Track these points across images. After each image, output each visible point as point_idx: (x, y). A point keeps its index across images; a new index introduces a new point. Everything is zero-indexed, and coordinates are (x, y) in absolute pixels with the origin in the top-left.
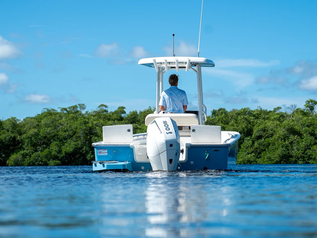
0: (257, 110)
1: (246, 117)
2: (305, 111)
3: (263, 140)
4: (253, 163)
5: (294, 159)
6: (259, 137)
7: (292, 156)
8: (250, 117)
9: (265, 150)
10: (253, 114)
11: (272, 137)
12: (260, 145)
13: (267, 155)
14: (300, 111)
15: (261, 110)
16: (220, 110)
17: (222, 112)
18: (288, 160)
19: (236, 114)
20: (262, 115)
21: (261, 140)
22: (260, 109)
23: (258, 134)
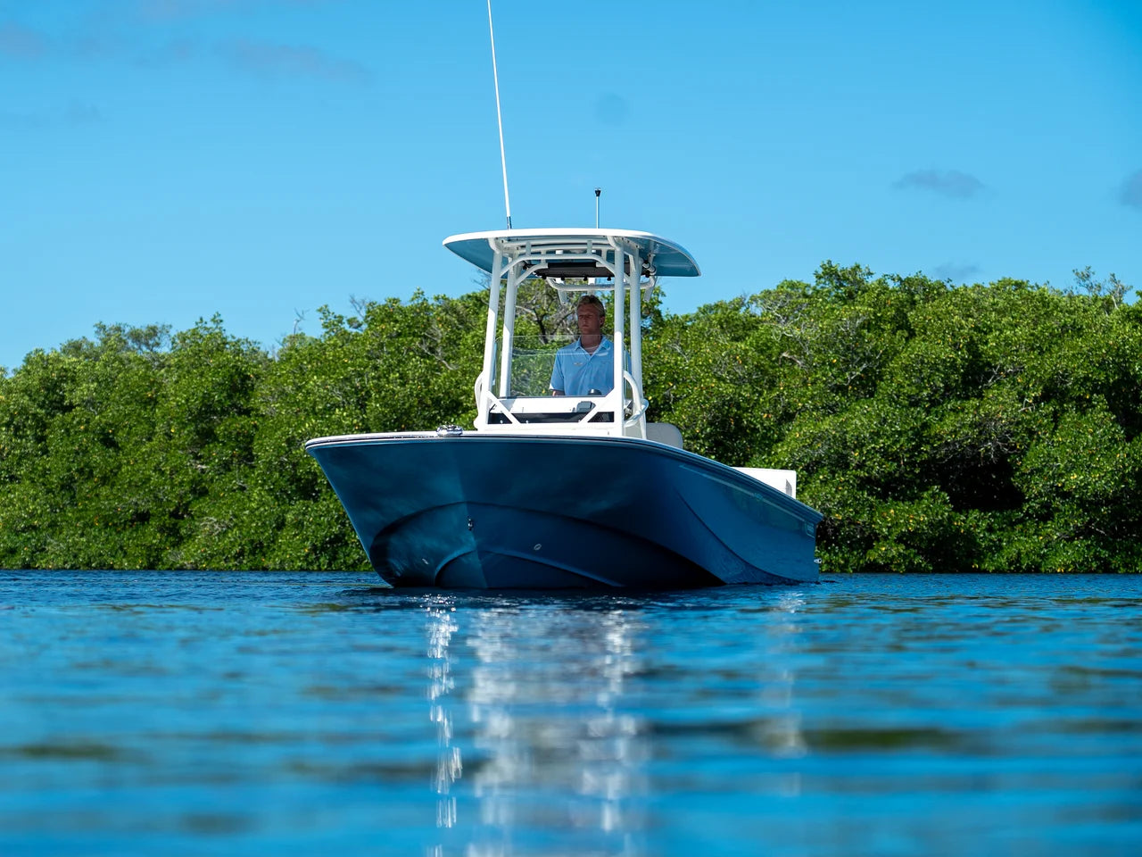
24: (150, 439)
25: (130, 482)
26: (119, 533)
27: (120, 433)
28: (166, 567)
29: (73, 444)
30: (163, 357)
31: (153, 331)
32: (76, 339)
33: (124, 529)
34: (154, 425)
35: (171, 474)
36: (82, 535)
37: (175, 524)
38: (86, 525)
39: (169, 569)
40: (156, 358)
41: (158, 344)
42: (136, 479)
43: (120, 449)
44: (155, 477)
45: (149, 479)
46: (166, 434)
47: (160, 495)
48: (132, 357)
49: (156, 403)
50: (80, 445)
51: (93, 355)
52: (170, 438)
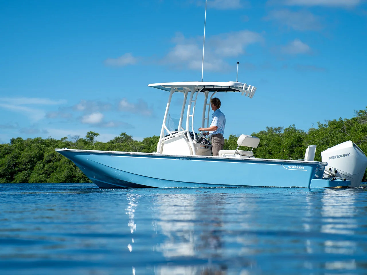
1: (38, 144)
2: (86, 140)
3: (52, 163)
4: (44, 182)
5: (77, 179)
6: (49, 161)
7: (75, 177)
8: (42, 145)
9: (53, 172)
10: (45, 143)
11: (59, 161)
12: (49, 167)
13: (55, 175)
14: (82, 140)
15: (51, 140)
16: (18, 138)
17: (19, 141)
18: (72, 180)
19: (30, 142)
20: (52, 143)
21: (50, 163)
22: (50, 139)
23: (48, 159)
24: (279, 153)
27: (273, 151)
29: (262, 154)
30: (282, 134)
31: (279, 128)
32: (262, 130)
34: (280, 149)
40: (280, 134)
41: (281, 131)
43: (273, 155)
46: (283, 151)
48: (275, 134)
49: (281, 144)
50: (264, 154)
51: (266, 134)
52: (284, 152)
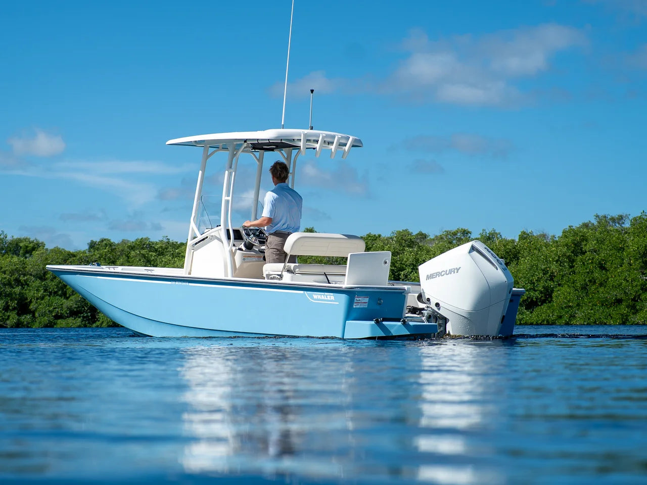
0: (161, 241)
1: (143, 252)
8: (151, 253)
10: (155, 248)
15: (168, 243)
16: (102, 241)
17: (106, 244)
19: (129, 247)
20: (170, 249)
22: (165, 240)
24: (621, 266)
25: (613, 285)
26: (608, 308)
27: (608, 263)
28: (630, 323)
29: (586, 269)
30: (627, 228)
31: (621, 218)
32: (586, 222)
33: (611, 306)
34: (623, 260)
35: (632, 282)
36: (592, 309)
37: (634, 304)
38: (593, 305)
39: (632, 324)
40: (623, 229)
41: (624, 223)
42: (616, 284)
43: (608, 271)
44: (624, 283)
45: (622, 284)
46: (629, 263)
47: (627, 291)
48: (612, 229)
49: (624, 249)
50: (590, 269)
51: (594, 229)
52: (631, 265)
